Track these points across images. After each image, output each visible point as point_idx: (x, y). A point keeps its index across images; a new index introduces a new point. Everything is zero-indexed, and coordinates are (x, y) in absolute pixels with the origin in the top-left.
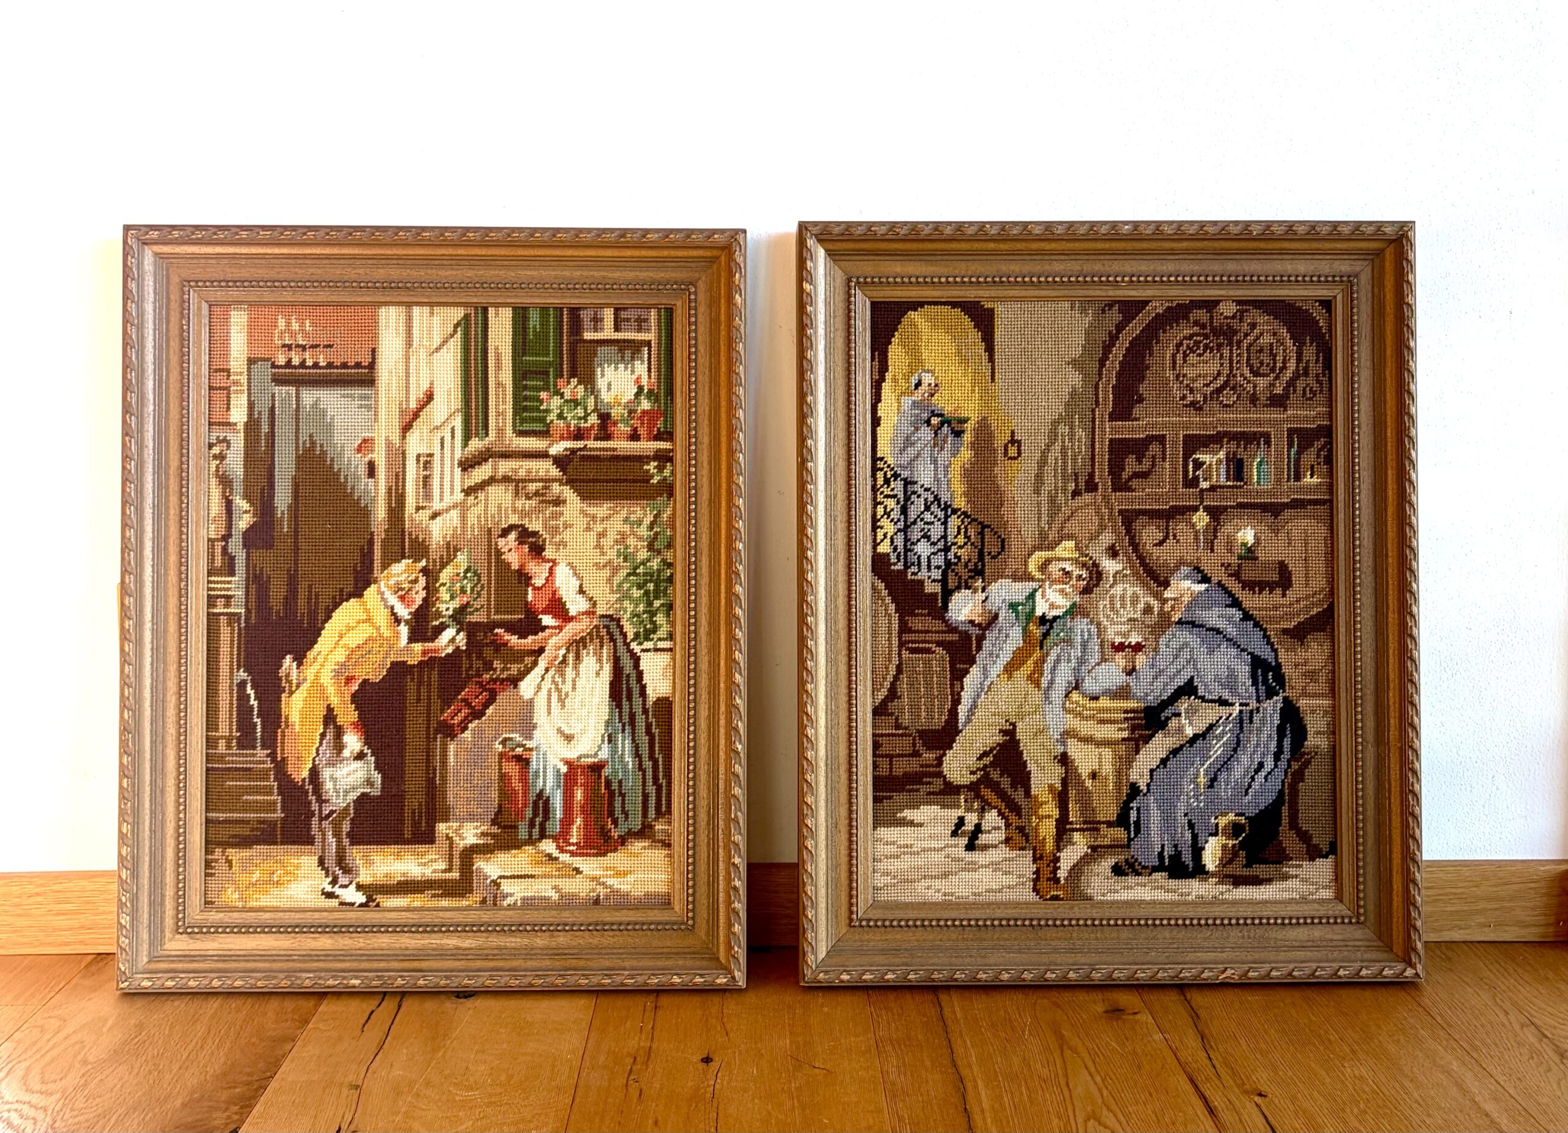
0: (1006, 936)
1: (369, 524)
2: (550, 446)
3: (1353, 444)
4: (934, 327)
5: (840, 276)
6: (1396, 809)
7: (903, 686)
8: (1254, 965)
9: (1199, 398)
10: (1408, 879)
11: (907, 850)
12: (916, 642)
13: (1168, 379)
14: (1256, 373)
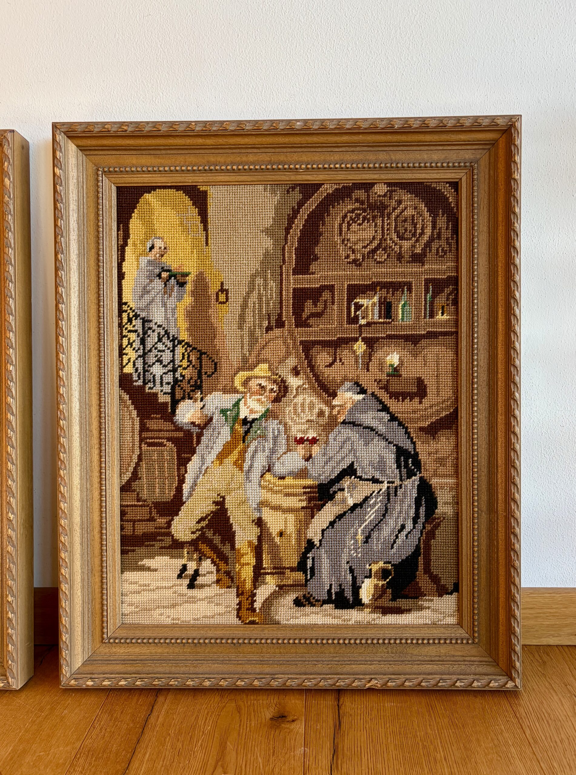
0: (214, 650)
3: (473, 290)
4: (164, 205)
5: (91, 168)
6: (502, 561)
7: (143, 471)
8: (393, 676)
9: (359, 257)
10: (510, 615)
11: (146, 588)
12: (152, 438)
13: (336, 243)
14: (401, 238)
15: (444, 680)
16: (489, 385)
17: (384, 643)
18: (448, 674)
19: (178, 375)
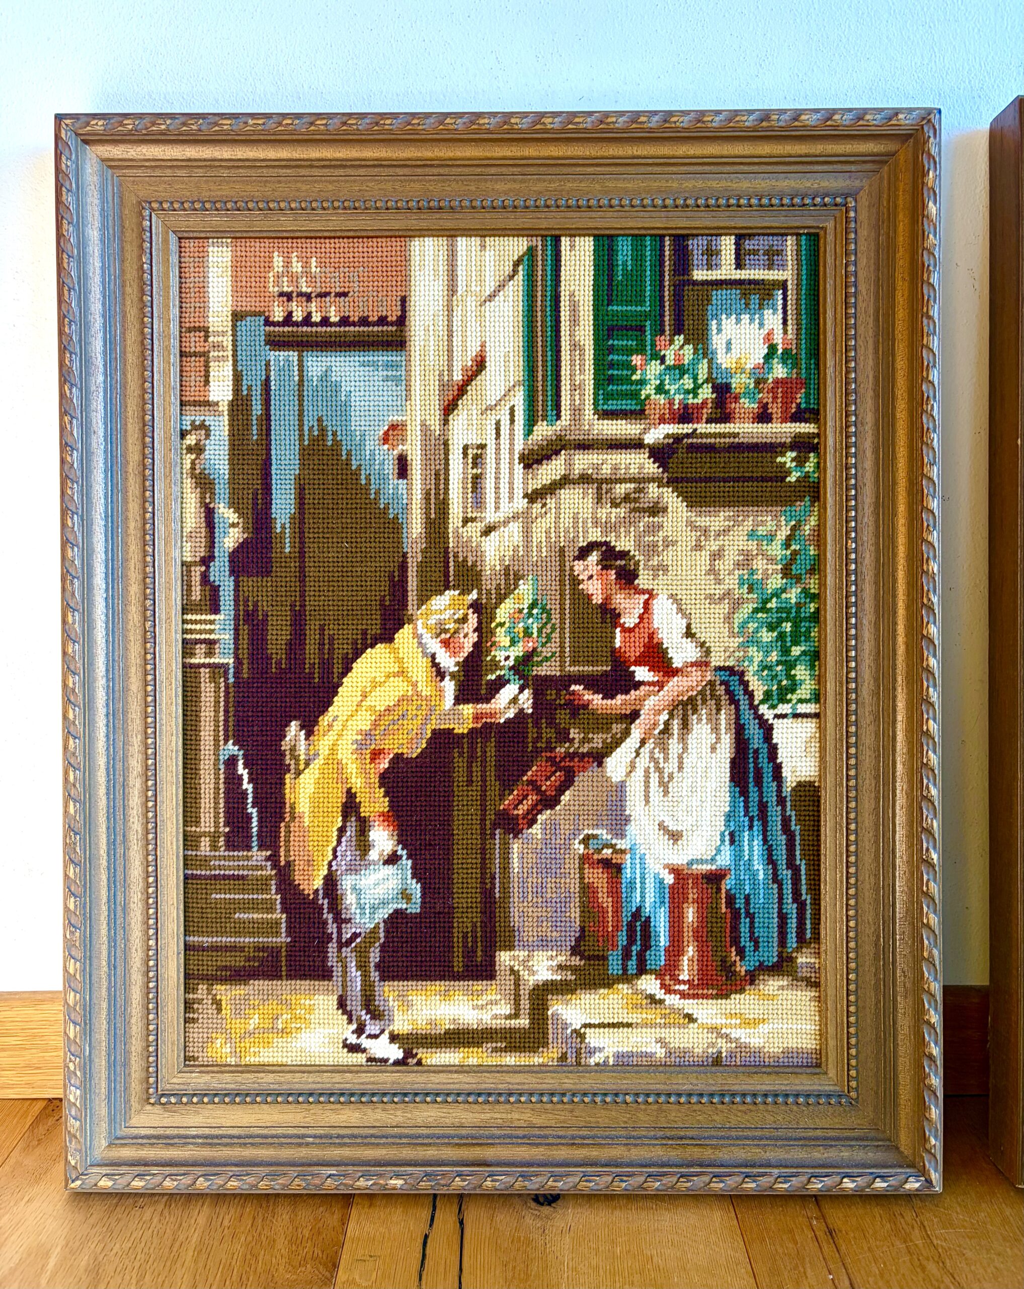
1: (400, 542)
2: (645, 431)
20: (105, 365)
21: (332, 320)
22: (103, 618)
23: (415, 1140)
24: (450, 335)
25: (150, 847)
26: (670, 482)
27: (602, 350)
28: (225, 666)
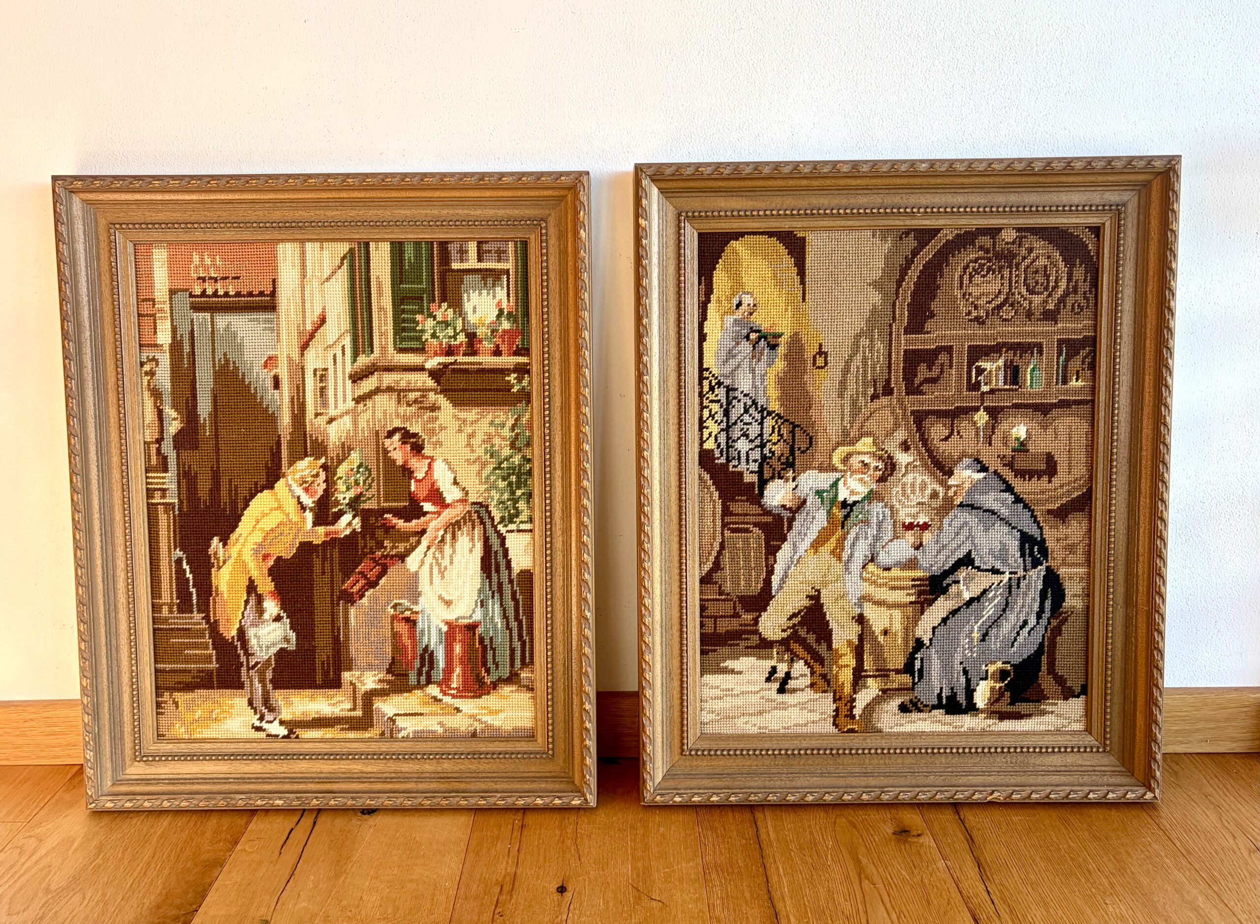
0: (812, 762)
1: (276, 428)
2: (425, 361)
3: (1114, 353)
4: (753, 254)
5: (671, 211)
7: (726, 561)
8: (1017, 788)
9: (982, 313)
10: (1151, 720)
11: (729, 692)
12: (736, 523)
13: (956, 297)
14: (1031, 292)
15: (1075, 792)
16: (1130, 461)
17: (1003, 752)
18: (1078, 785)
19: (766, 451)
20: (90, 326)
21: (231, 293)
22: (96, 477)
23: (293, 780)
24: (303, 303)
25: (131, 612)
26: (441, 392)
27: (398, 311)
28: (173, 504)
